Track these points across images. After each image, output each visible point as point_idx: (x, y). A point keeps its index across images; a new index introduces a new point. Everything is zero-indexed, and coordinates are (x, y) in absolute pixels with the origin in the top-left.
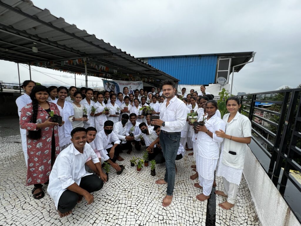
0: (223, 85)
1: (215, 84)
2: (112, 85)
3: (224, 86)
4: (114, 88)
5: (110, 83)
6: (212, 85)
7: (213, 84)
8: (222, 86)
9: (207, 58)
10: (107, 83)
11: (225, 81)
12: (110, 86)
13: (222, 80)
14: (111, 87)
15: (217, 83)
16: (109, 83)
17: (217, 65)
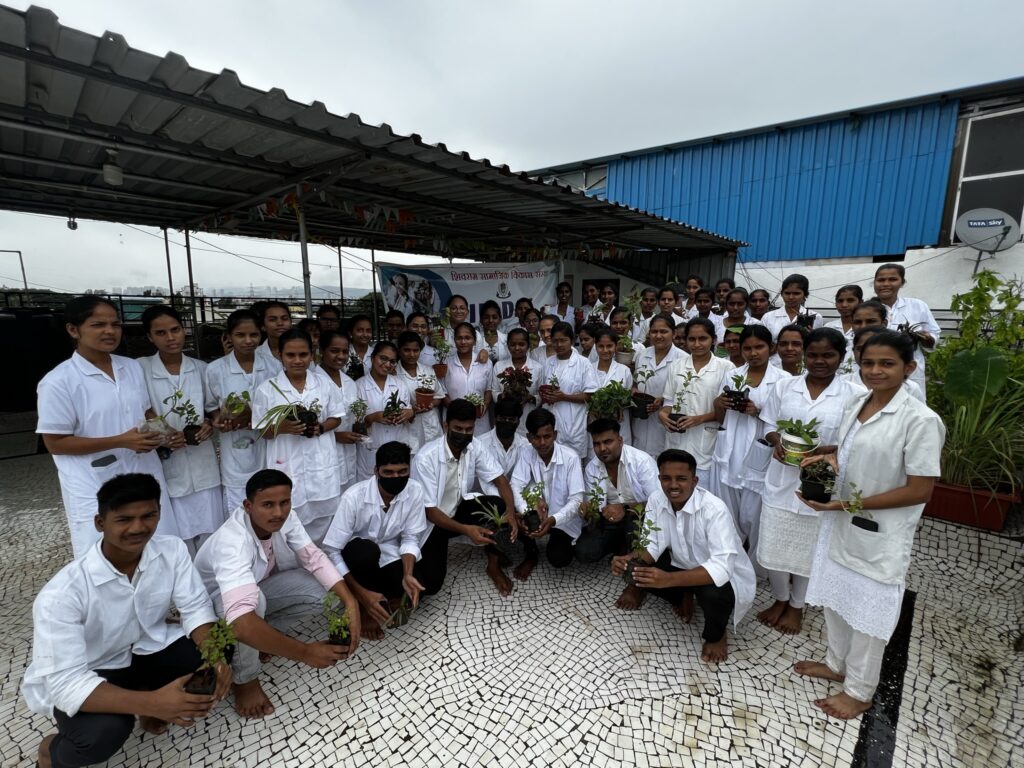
0: (991, 252)
1: (940, 251)
2: (421, 285)
3: (997, 255)
4: (430, 297)
5: (410, 277)
6: (922, 255)
7: (932, 250)
8: (985, 255)
9: (898, 123)
10: (396, 279)
11: (1007, 230)
12: (410, 288)
13: (988, 226)
14: (416, 294)
15: (957, 240)
16: (405, 278)
17: (956, 152)
